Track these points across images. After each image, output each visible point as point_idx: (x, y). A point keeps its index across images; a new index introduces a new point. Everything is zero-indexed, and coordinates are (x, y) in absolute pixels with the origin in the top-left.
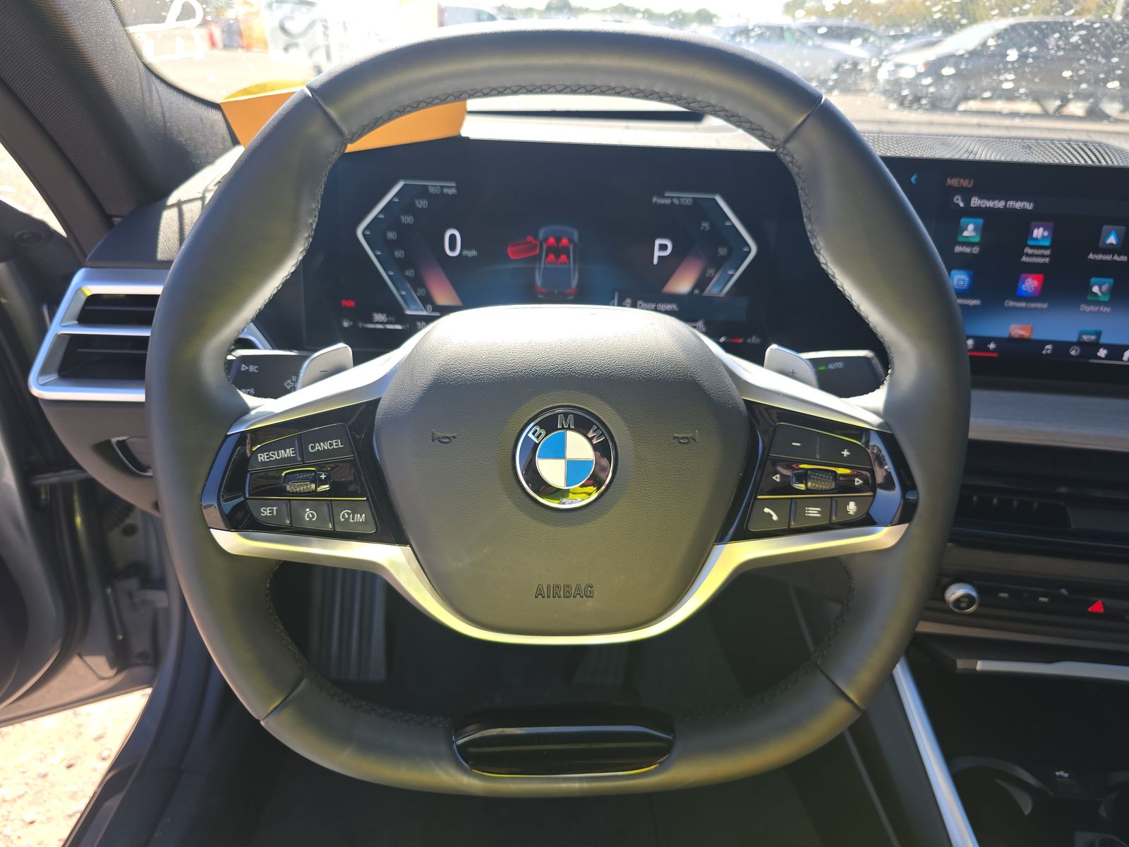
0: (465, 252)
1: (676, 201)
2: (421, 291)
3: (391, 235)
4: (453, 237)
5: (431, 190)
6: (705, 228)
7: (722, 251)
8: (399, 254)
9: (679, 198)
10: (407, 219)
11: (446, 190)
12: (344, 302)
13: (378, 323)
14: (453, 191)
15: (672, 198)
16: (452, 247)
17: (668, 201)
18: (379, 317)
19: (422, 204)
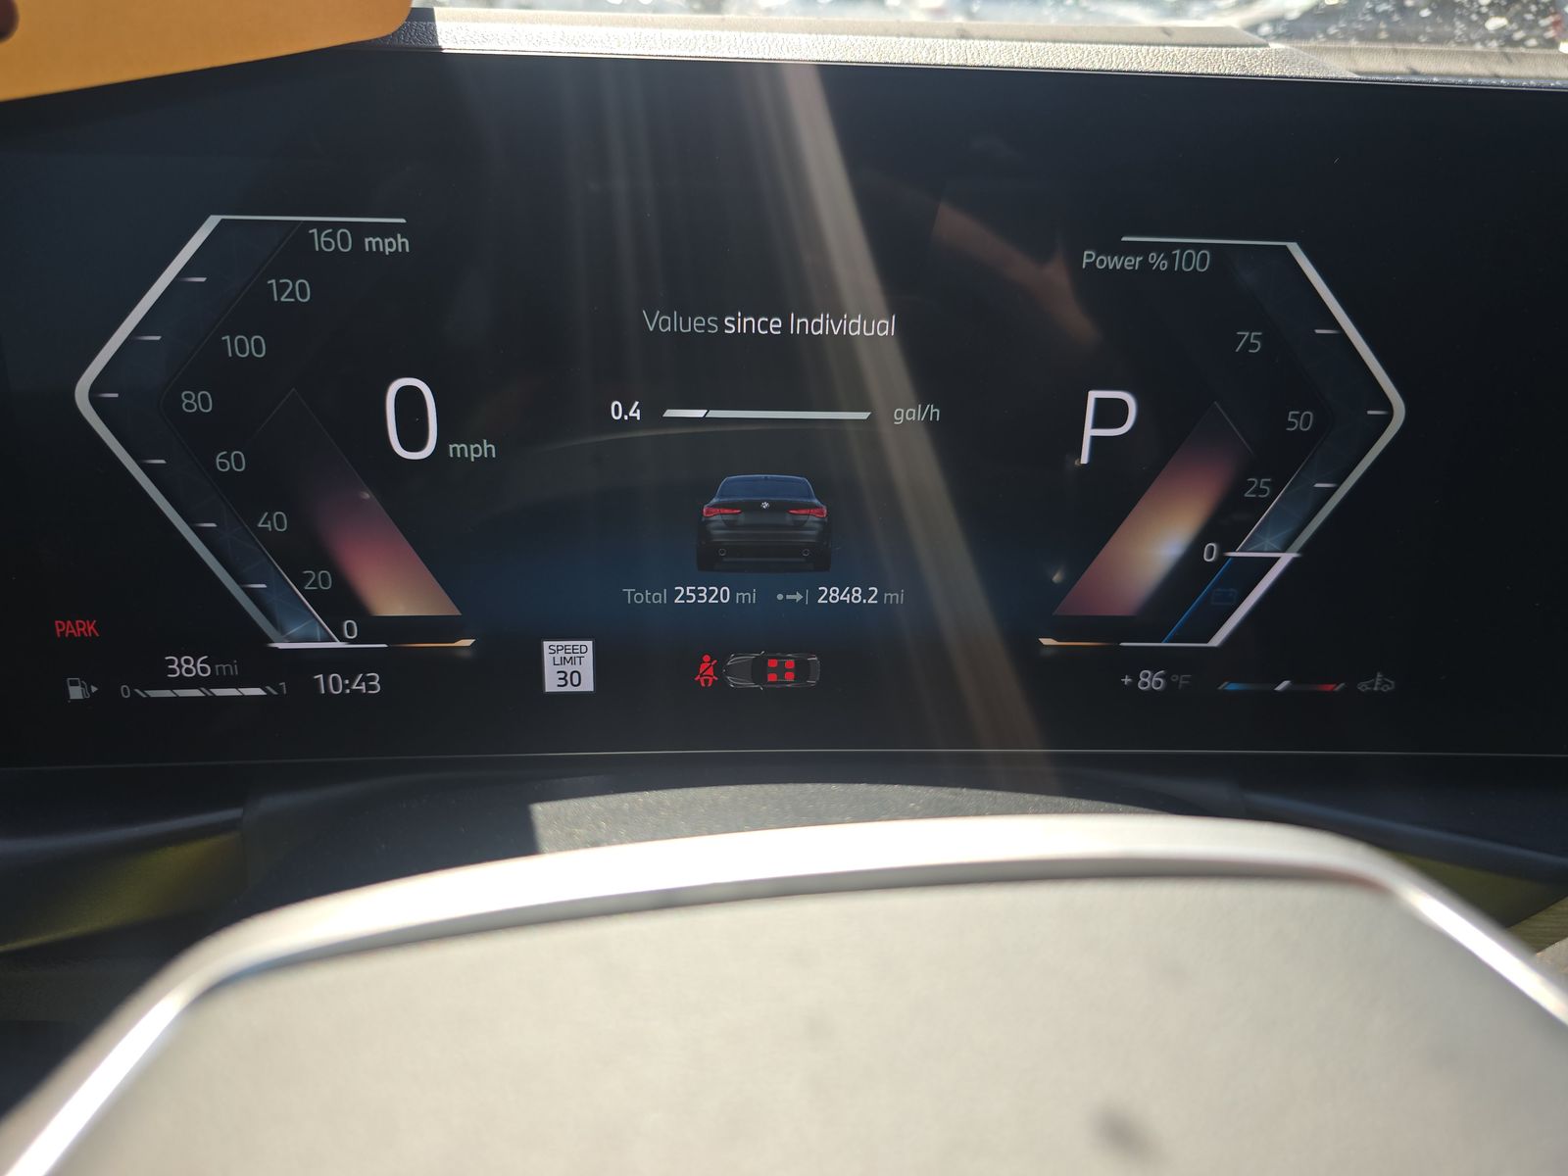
0: (455, 448)
1: (1159, 262)
2: (317, 578)
3: (194, 402)
4: (409, 401)
5: (320, 241)
6: (1249, 345)
7: (1299, 421)
8: (230, 462)
9: (1166, 250)
10: (251, 347)
11: (371, 242)
12: (64, 628)
13: (183, 683)
14: (400, 243)
15: (1143, 249)
16: (413, 436)
17: (1132, 262)
18: (194, 666)
19: (294, 291)
